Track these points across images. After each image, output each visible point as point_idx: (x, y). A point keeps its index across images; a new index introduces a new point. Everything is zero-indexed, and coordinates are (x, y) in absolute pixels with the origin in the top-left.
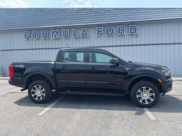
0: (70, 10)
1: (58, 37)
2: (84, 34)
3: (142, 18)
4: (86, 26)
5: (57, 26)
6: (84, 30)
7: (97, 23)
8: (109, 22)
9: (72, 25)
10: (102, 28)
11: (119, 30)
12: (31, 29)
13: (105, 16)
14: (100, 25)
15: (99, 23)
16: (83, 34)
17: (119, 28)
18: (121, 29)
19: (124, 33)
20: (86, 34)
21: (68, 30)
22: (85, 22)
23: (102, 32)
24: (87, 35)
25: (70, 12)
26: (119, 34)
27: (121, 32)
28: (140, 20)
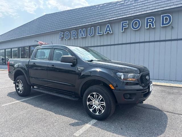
0: (97, 7)
1: (84, 36)
2: (108, 31)
3: (179, 3)
4: (110, 22)
5: (83, 25)
6: (108, 26)
7: (121, 17)
8: (135, 14)
9: (96, 22)
10: (127, 22)
11: (147, 23)
12: (64, 30)
13: (131, 8)
14: (125, 19)
15: (123, 17)
16: (106, 31)
17: (147, 19)
18: (150, 21)
19: (153, 26)
20: (110, 30)
21: (92, 28)
22: (109, 17)
23: (126, 26)
24: (110, 32)
25: (96, 9)
26: (147, 27)
27: (150, 25)
28: (176, 6)
